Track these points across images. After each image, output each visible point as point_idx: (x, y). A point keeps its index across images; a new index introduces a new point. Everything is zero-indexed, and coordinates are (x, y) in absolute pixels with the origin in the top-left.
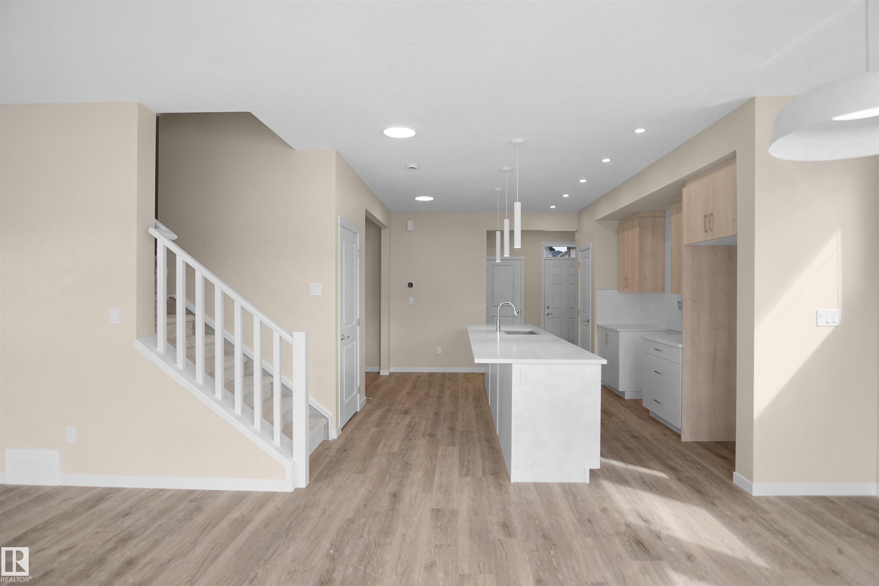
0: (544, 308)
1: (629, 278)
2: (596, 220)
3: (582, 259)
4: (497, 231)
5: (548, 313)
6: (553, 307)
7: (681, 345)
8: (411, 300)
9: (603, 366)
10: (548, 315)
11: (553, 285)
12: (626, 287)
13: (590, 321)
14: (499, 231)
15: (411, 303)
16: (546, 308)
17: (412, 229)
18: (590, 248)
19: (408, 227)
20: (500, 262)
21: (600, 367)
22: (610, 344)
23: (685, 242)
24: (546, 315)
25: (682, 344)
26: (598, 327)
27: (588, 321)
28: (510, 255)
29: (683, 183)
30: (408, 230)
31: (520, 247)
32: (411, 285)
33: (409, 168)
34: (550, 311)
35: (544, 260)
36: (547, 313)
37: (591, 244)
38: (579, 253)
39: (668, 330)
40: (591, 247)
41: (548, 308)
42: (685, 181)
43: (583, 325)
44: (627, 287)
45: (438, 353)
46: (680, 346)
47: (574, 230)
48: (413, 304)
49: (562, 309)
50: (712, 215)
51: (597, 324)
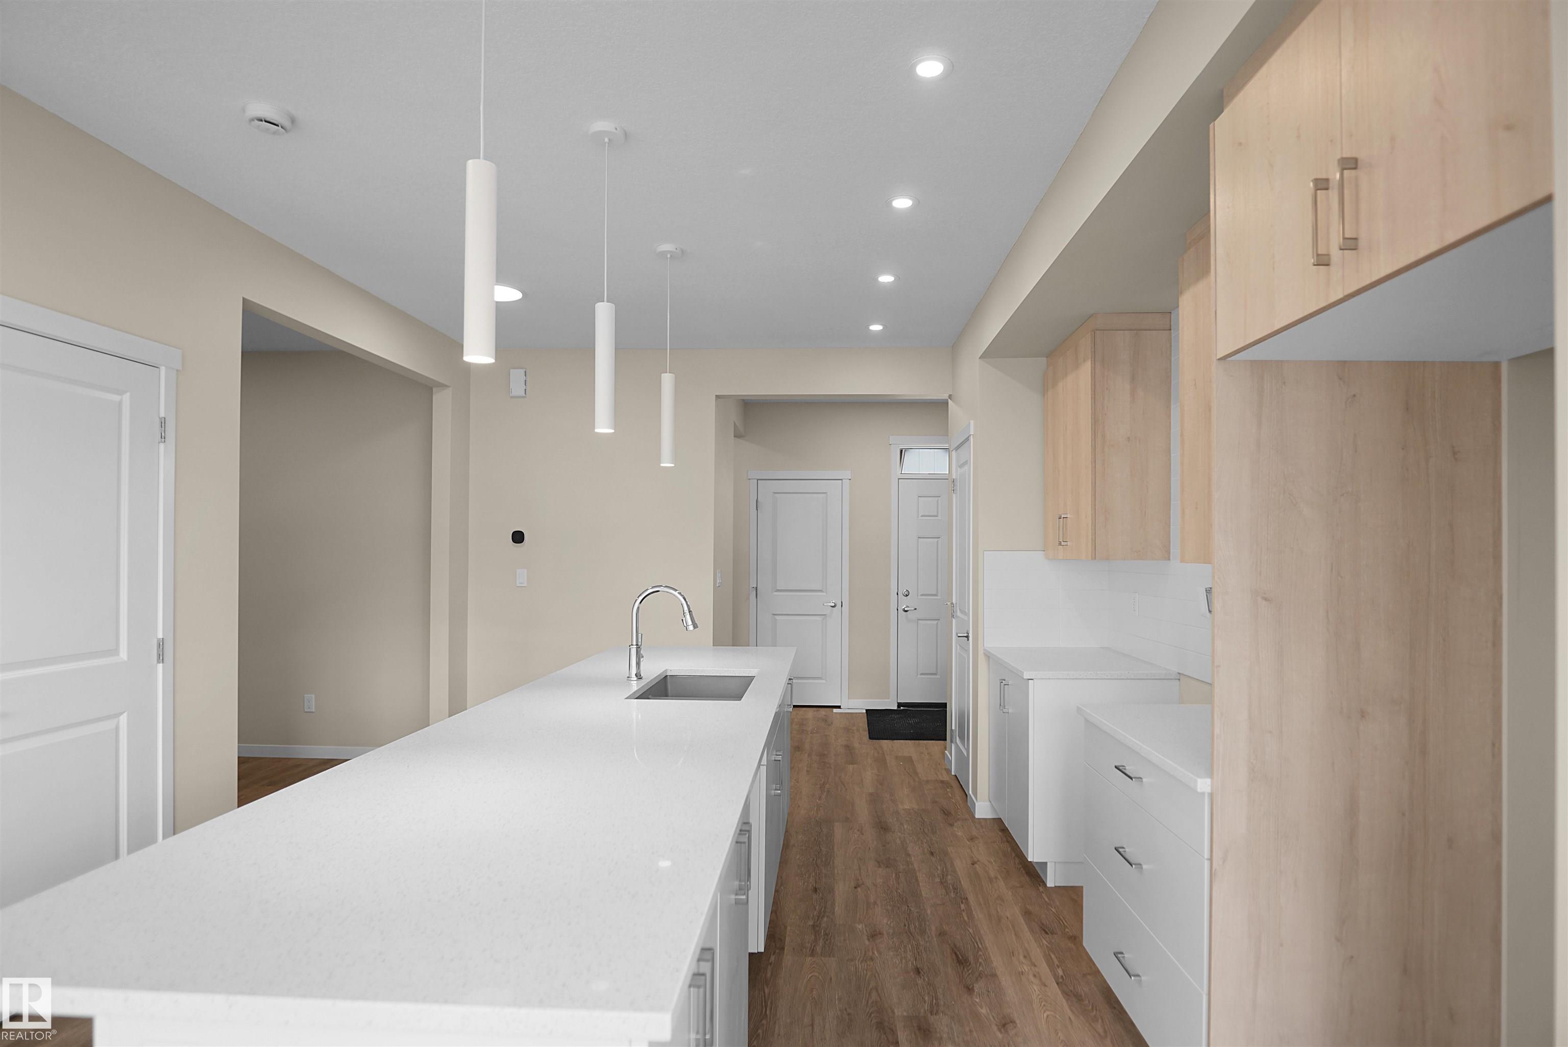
0: (897, 594)
1: (1068, 516)
2: (980, 354)
3: (959, 468)
5: (906, 606)
6: (917, 594)
7: (1208, 781)
8: (522, 577)
10: (905, 611)
11: (920, 540)
12: (1060, 544)
13: (971, 635)
15: (520, 583)
16: (901, 595)
17: (521, 393)
18: (970, 435)
19: (512, 387)
20: (673, 465)
22: (1010, 711)
24: (901, 612)
25: (1211, 775)
26: (988, 656)
27: (967, 637)
30: (512, 395)
32: (518, 537)
33: (252, 120)
34: (908, 602)
35: (897, 480)
36: (904, 608)
37: (972, 422)
38: (954, 452)
40: (972, 433)
41: (907, 596)
43: (960, 646)
44: (1063, 543)
46: (1204, 785)
47: (945, 396)
48: (525, 587)
49: (940, 598)
50: (1350, 165)
51: (985, 646)
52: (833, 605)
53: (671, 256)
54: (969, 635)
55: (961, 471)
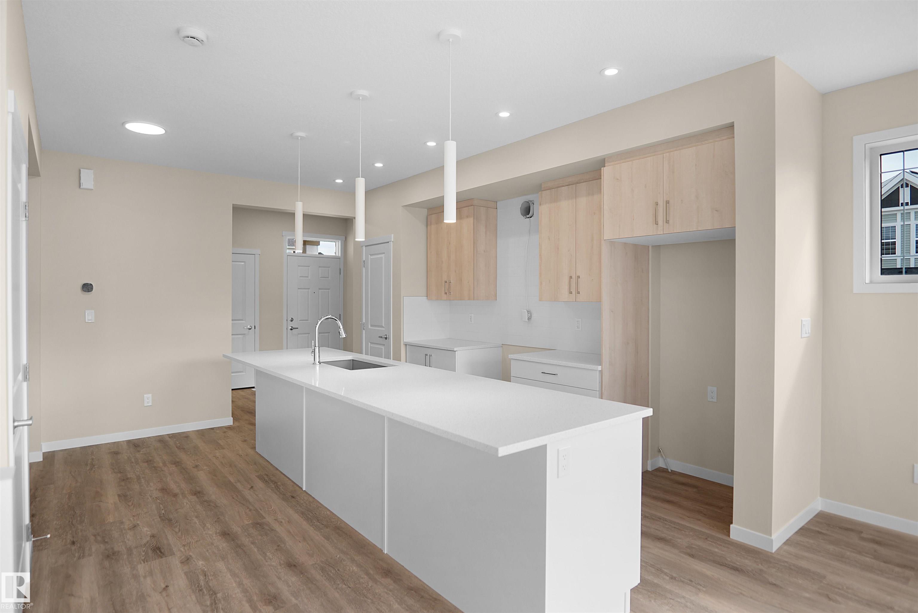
0: (287, 320)
1: (452, 281)
2: (404, 205)
5: (292, 327)
6: (299, 320)
8: (90, 316)
10: (291, 329)
11: (299, 290)
13: (391, 337)
15: (88, 320)
16: (289, 321)
17: (91, 187)
18: (390, 241)
19: (82, 181)
23: (607, 235)
24: (289, 330)
26: (407, 345)
27: (386, 338)
29: (602, 162)
30: (81, 187)
32: (87, 288)
34: (293, 324)
35: (287, 256)
36: (290, 328)
37: (392, 235)
40: (392, 240)
41: (292, 321)
42: (605, 159)
43: (372, 343)
45: (145, 405)
46: (599, 368)
48: (93, 322)
49: (309, 322)
50: (668, 202)
51: (404, 341)
52: (250, 328)
53: (301, 138)
54: (388, 337)
55: (373, 257)
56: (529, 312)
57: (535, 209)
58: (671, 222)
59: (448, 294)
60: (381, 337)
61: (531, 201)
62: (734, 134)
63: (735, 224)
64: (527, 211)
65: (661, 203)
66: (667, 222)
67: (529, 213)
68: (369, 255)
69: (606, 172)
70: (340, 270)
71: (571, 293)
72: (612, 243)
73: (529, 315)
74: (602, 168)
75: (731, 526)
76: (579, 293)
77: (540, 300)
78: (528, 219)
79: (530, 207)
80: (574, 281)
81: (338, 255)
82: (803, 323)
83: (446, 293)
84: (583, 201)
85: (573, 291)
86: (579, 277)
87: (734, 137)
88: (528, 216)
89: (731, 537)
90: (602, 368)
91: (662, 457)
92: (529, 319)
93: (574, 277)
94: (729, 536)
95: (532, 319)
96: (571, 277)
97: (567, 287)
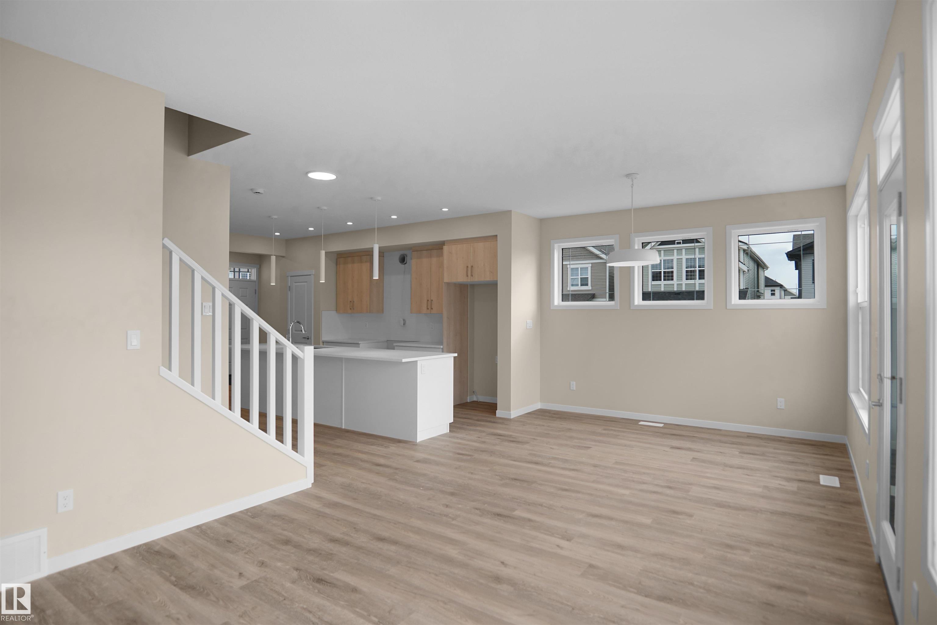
1: (355, 301)
2: (326, 251)
4: (272, 255)
9: (455, 357)
13: (312, 338)
14: (274, 255)
18: (311, 274)
21: (453, 358)
23: (446, 280)
25: (443, 345)
28: (325, 281)
31: (378, 278)
37: (313, 270)
38: (288, 278)
39: (387, 340)
42: (444, 242)
46: (442, 347)
50: (472, 267)
51: (322, 339)
54: (310, 337)
55: (296, 284)
56: (404, 320)
57: (408, 259)
58: (473, 276)
59: (352, 309)
60: (305, 338)
61: (405, 254)
62: (497, 239)
63: (497, 279)
64: (403, 260)
65: (469, 266)
66: (472, 276)
67: (404, 261)
68: (294, 283)
69: (445, 248)
70: (256, 290)
71: (428, 309)
72: (448, 284)
73: (404, 322)
74: (443, 246)
75: (497, 411)
76: (432, 309)
77: (411, 313)
78: (403, 265)
79: (405, 258)
80: (429, 303)
81: (253, 278)
82: (527, 322)
83: (351, 309)
84: (434, 260)
85: (429, 307)
86: (432, 300)
87: (497, 241)
88: (403, 263)
89: (497, 416)
90: (443, 347)
91: (475, 395)
92: (404, 324)
93: (429, 300)
94: (496, 416)
95: (406, 324)
96: (428, 300)
97: (426, 306)
